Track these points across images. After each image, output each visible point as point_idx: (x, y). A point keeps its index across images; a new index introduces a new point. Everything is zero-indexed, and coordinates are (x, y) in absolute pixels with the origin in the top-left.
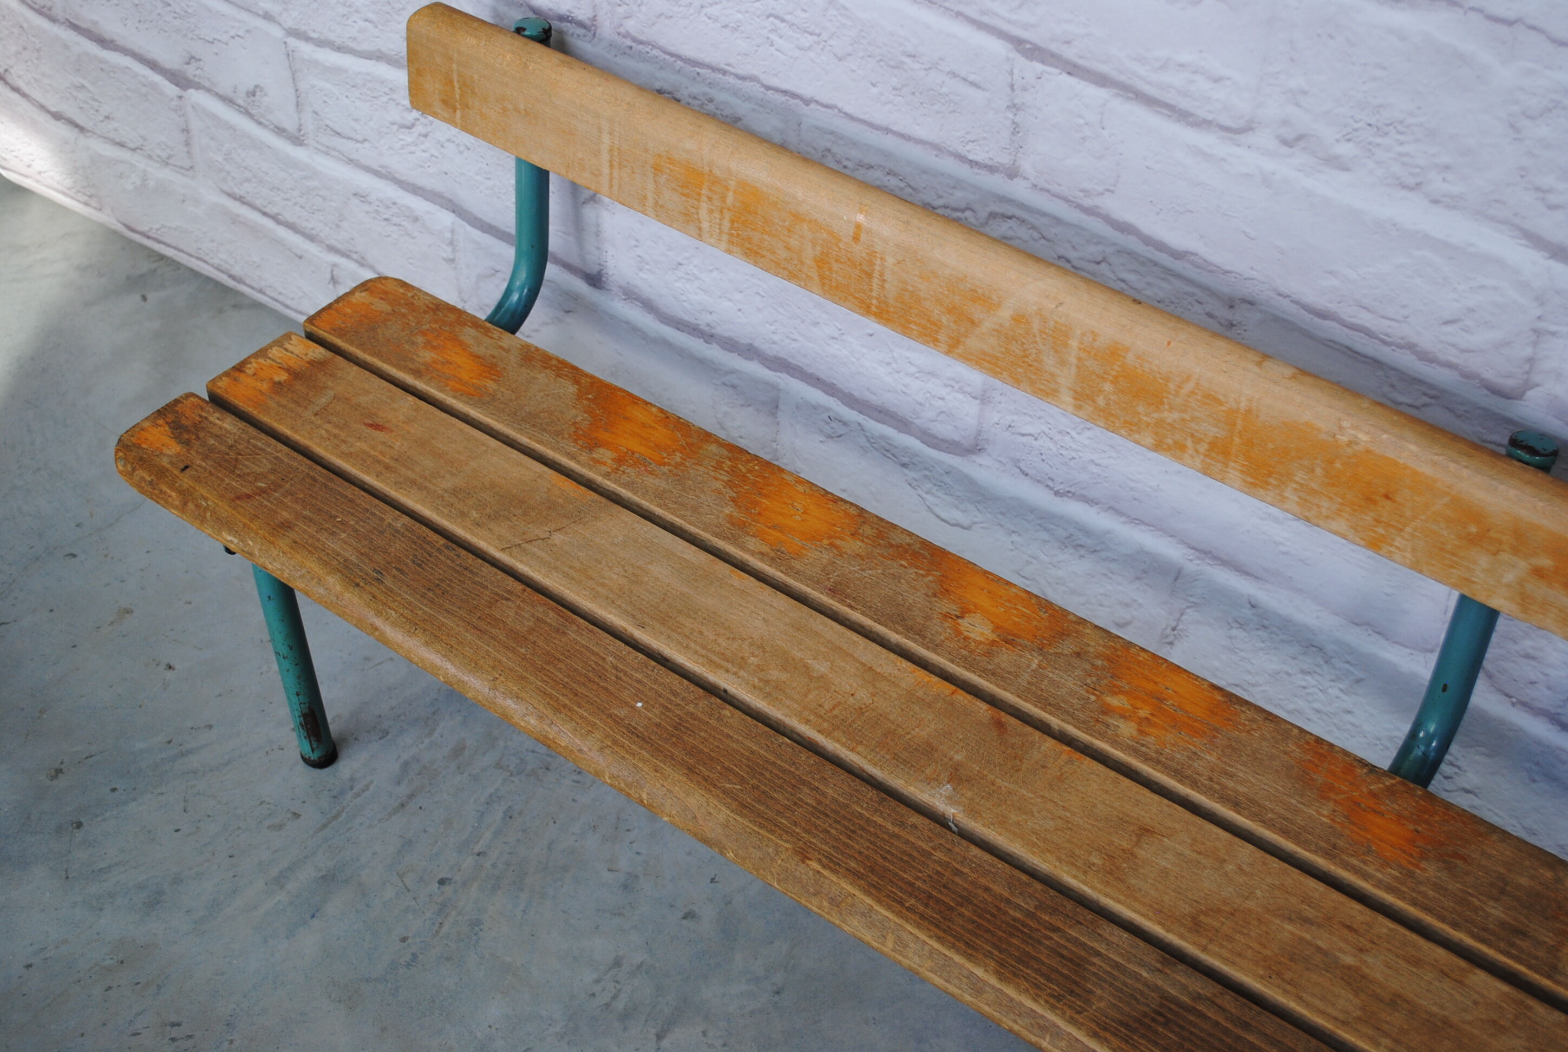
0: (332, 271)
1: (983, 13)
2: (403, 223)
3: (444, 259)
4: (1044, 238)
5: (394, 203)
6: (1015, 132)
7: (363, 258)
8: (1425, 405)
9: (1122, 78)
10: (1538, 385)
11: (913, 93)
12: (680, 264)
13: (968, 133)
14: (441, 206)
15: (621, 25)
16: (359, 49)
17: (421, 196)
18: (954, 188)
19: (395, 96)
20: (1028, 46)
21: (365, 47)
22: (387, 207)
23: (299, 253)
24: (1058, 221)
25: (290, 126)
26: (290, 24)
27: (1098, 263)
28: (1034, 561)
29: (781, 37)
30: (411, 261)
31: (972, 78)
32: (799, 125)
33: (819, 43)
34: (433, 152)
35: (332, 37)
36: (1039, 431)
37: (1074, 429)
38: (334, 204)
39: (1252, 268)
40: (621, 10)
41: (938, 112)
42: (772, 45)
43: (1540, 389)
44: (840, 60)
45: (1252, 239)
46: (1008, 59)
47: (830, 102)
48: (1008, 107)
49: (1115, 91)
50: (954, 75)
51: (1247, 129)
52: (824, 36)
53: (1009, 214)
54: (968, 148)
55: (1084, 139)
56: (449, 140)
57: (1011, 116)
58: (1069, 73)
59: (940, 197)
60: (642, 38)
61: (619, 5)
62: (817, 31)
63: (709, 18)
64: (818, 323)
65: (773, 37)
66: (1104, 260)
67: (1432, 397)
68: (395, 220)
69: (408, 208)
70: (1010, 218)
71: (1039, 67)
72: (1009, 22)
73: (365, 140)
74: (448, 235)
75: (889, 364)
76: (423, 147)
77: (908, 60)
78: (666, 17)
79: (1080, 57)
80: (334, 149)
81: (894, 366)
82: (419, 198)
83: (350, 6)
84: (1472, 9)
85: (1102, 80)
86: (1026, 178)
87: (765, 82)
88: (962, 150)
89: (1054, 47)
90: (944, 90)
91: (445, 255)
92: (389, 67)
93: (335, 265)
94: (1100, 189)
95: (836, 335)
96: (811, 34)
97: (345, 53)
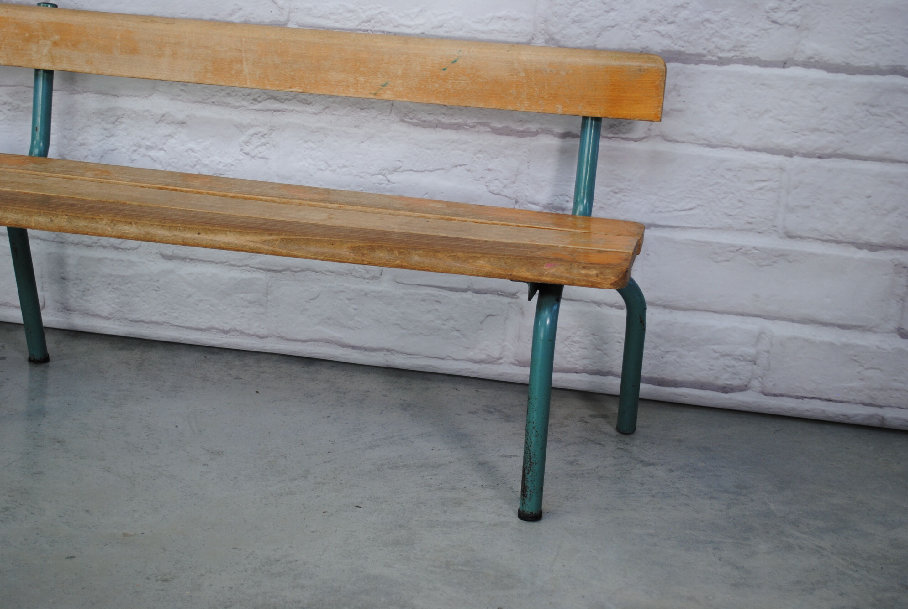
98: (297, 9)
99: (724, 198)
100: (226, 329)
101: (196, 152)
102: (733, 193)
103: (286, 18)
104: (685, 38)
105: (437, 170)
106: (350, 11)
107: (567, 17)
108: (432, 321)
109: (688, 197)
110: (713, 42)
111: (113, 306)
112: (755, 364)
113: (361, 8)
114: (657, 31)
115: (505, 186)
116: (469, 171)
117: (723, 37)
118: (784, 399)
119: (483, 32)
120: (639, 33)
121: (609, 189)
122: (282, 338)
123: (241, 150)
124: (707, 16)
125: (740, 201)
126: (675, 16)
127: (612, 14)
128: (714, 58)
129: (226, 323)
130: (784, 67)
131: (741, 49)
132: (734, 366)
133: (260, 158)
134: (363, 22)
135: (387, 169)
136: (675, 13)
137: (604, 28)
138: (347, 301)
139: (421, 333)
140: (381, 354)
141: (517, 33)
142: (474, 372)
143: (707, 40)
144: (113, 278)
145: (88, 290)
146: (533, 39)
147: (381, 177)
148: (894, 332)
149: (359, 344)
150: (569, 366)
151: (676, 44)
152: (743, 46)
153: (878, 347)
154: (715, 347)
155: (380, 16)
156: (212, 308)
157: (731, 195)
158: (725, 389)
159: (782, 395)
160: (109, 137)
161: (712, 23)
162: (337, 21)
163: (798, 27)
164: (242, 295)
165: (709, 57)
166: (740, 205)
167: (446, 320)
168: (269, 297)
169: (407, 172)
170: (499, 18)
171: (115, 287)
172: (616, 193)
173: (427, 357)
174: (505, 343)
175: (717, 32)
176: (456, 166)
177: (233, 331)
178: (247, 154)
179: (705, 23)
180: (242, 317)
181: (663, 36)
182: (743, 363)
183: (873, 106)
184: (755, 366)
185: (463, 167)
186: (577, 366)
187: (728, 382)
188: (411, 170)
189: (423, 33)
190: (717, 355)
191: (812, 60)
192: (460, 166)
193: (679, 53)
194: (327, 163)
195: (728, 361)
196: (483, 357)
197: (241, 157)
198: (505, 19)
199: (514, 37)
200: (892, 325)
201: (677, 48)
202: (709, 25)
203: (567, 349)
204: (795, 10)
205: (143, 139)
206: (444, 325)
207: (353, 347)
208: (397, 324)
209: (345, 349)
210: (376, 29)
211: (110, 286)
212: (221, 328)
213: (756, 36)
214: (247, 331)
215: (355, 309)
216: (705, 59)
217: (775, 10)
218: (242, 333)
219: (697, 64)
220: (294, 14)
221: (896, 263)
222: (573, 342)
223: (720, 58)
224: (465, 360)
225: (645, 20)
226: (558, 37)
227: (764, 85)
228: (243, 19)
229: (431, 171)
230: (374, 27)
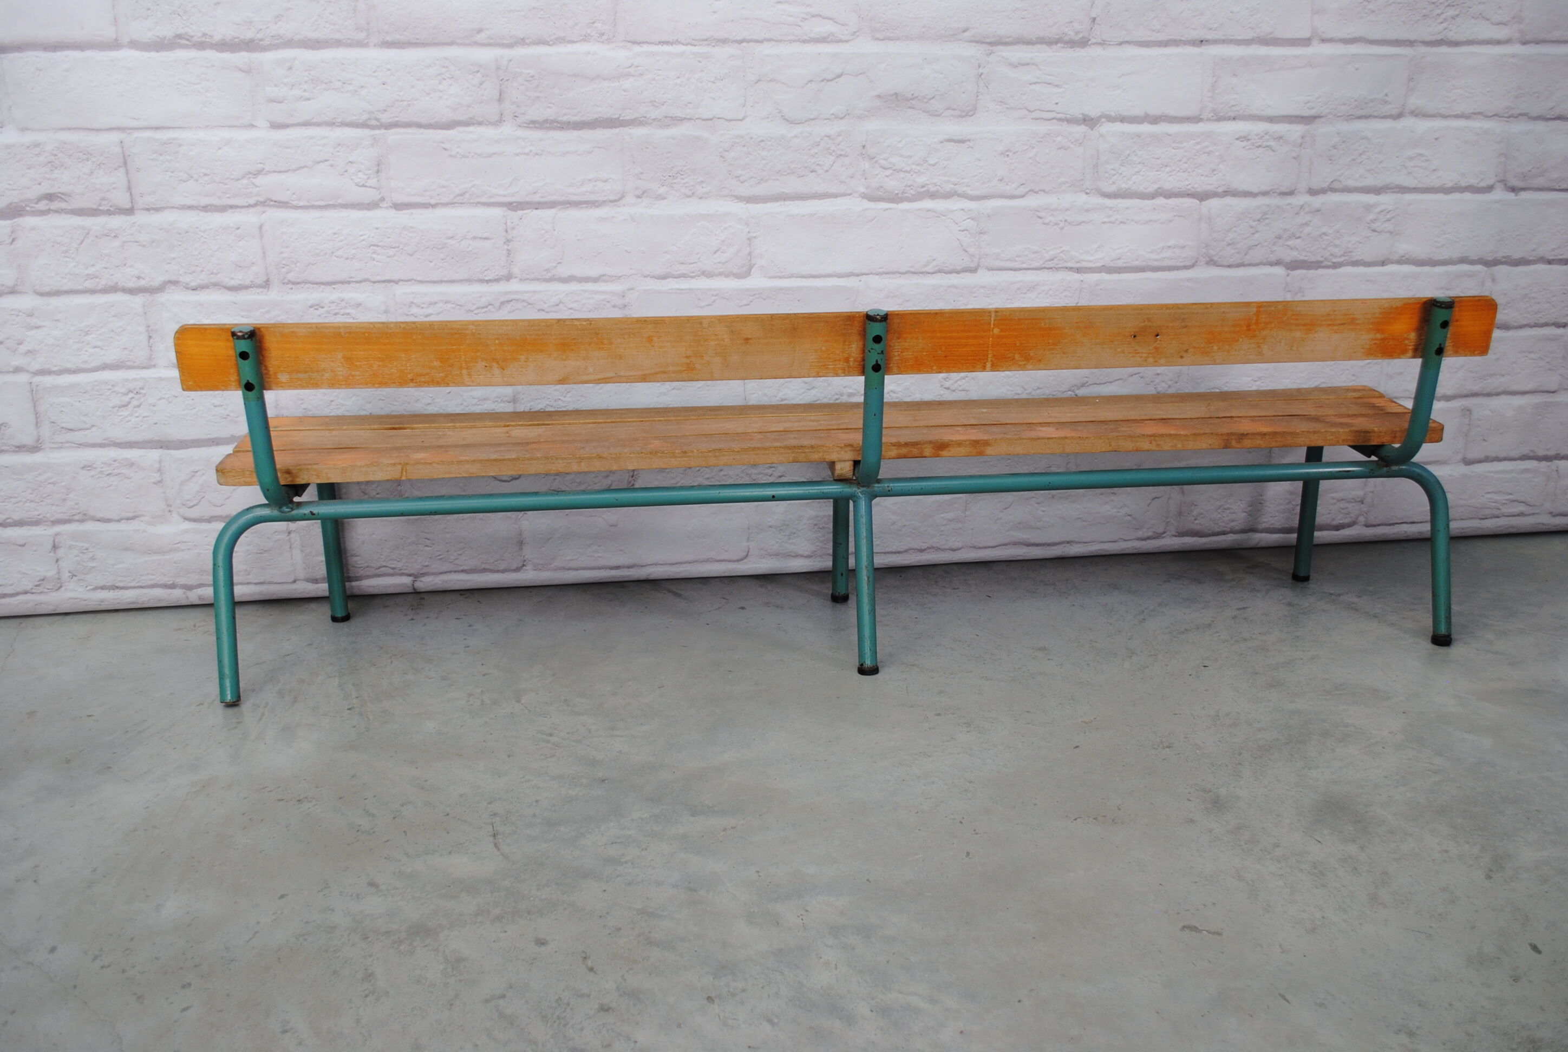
0: (54, 541)
1: (490, 197)
2: (123, 471)
3: (154, 483)
4: (530, 304)
5: (115, 461)
6: (509, 255)
7: (85, 515)
8: (714, 301)
9: (563, 198)
10: (755, 264)
11: (453, 258)
12: (332, 401)
13: (484, 267)
14: (151, 448)
15: (285, 278)
16: (89, 367)
17: (135, 447)
18: (481, 297)
19: (116, 389)
20: (515, 204)
21: (94, 364)
22: (110, 465)
23: (22, 542)
24: (534, 292)
25: (28, 440)
26: (36, 366)
27: (558, 305)
28: (557, 477)
29: (378, 255)
30: (127, 496)
31: (485, 235)
32: (394, 295)
33: (399, 251)
34: (146, 414)
35: (69, 366)
36: (545, 405)
37: (562, 396)
38: (63, 484)
39: (631, 269)
40: (284, 270)
41: (467, 262)
42: (374, 260)
43: (756, 266)
44: (411, 255)
45: (630, 252)
46: (504, 216)
47: (409, 278)
48: (505, 243)
49: (560, 207)
50: (475, 238)
51: (623, 197)
52: (401, 247)
53: (510, 299)
54: (485, 274)
55: (545, 241)
56: (160, 399)
57: (506, 247)
58: (536, 209)
59: (474, 304)
60: (299, 280)
61: (283, 267)
62: (397, 245)
63: (337, 257)
64: (418, 400)
65: (374, 256)
66: (561, 302)
67: (716, 295)
68: (116, 472)
69: (126, 459)
70: (511, 301)
71: (520, 213)
72: (504, 196)
73: (93, 426)
74: (157, 465)
75: (461, 404)
76: (137, 414)
77: (449, 241)
78: (313, 265)
79: (542, 197)
80: (67, 442)
81: (465, 404)
82: (134, 449)
83: (83, 342)
84: (697, 119)
85: (552, 205)
86: (516, 277)
87: (373, 280)
88: (481, 277)
89: (528, 199)
90: (470, 249)
91: (154, 480)
92: (111, 371)
93: (57, 535)
94: (554, 265)
95: (429, 402)
96: (394, 248)
97: (78, 373)
98: (986, 255)
99: (1341, 375)
100: (923, 548)
101: (897, 393)
102: (1348, 370)
103: (976, 264)
104: (1308, 249)
105: (1116, 380)
106: (1034, 253)
107: (1223, 241)
108: (1109, 511)
109: (1314, 377)
110: (1329, 251)
111: (817, 544)
112: (1363, 503)
113: (1045, 249)
114: (1288, 246)
115: (1170, 387)
116: (1142, 377)
117: (1336, 246)
118: (1380, 527)
119: (1156, 260)
120: (1275, 248)
121: (1250, 379)
122: (975, 547)
123: (942, 386)
124: (1324, 230)
125: (1354, 375)
126: (1301, 232)
127: (1257, 235)
128: (1329, 264)
129: (925, 543)
130: (1383, 266)
131: (1349, 254)
132: (1347, 508)
133: (960, 391)
134: (1047, 261)
135: (1075, 385)
136: (1301, 230)
137: (1251, 248)
138: (1037, 506)
139: (1099, 523)
140: (1061, 547)
141: (1184, 258)
142: (1136, 549)
143: (1325, 249)
144: (819, 519)
145: (794, 533)
146: (1197, 262)
147: (1070, 393)
148: (1460, 462)
149: (1044, 542)
150: (1219, 530)
151: (1301, 255)
152: (1350, 252)
153: (1450, 476)
154: (1333, 495)
155: (1062, 254)
156: (913, 531)
157: (1347, 371)
158: (1338, 528)
159: (1379, 525)
160: (810, 390)
161: (1327, 236)
162: (1023, 263)
163: (1391, 233)
164: (943, 515)
165: (1326, 263)
166: (1354, 378)
167: (1120, 508)
168: (967, 513)
169: (1091, 386)
170: (1169, 247)
171: (821, 526)
172: (1255, 381)
173: (1102, 542)
174: (1169, 520)
175: (1331, 242)
176: (1132, 376)
177: (930, 548)
178: (948, 389)
179: (1323, 236)
180: (941, 535)
181: (1292, 249)
182: (1354, 504)
183: (1447, 290)
184: (1362, 505)
185: (1137, 376)
186: (1226, 529)
187: (1341, 522)
188: (1096, 384)
189: (1103, 266)
190: (1335, 501)
191: (1404, 258)
192: (1136, 374)
193: (1304, 262)
194: (1023, 387)
195: (1343, 505)
196: (1150, 534)
197: (942, 392)
198: (1174, 248)
199: (1181, 262)
200: (1459, 457)
201: (1302, 258)
202: (1325, 237)
203: (1220, 516)
204: (1389, 220)
205: (845, 387)
206: (1118, 512)
207: (1037, 545)
208: (1080, 518)
209: (1030, 548)
210: (1059, 266)
211: (816, 527)
212: (919, 548)
213: (1360, 243)
214: (943, 547)
215: (1044, 511)
216: (1323, 264)
217: (1374, 221)
218: (938, 549)
219: (1316, 269)
220: (983, 260)
221: (1463, 408)
222: (1225, 509)
223: (1333, 263)
224: (1134, 539)
225: (1279, 237)
226: (1216, 258)
227: (1368, 281)
228: (937, 268)
229: (1111, 382)
230: (1057, 265)
